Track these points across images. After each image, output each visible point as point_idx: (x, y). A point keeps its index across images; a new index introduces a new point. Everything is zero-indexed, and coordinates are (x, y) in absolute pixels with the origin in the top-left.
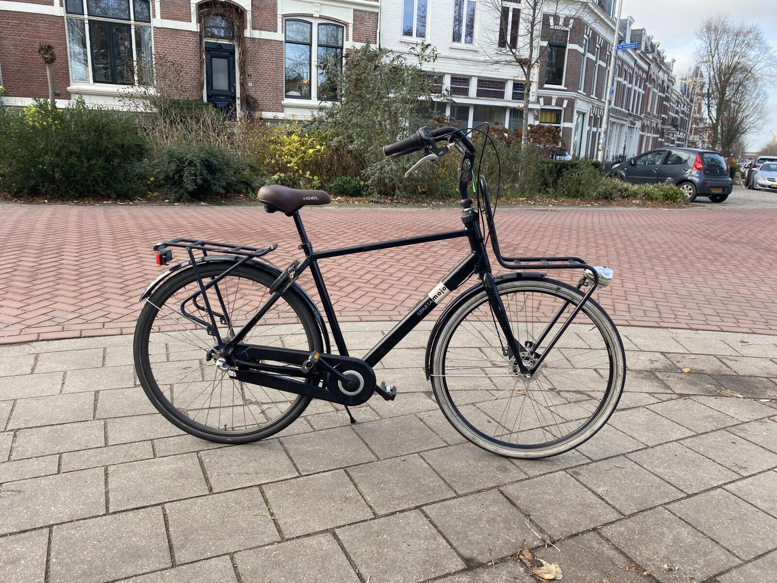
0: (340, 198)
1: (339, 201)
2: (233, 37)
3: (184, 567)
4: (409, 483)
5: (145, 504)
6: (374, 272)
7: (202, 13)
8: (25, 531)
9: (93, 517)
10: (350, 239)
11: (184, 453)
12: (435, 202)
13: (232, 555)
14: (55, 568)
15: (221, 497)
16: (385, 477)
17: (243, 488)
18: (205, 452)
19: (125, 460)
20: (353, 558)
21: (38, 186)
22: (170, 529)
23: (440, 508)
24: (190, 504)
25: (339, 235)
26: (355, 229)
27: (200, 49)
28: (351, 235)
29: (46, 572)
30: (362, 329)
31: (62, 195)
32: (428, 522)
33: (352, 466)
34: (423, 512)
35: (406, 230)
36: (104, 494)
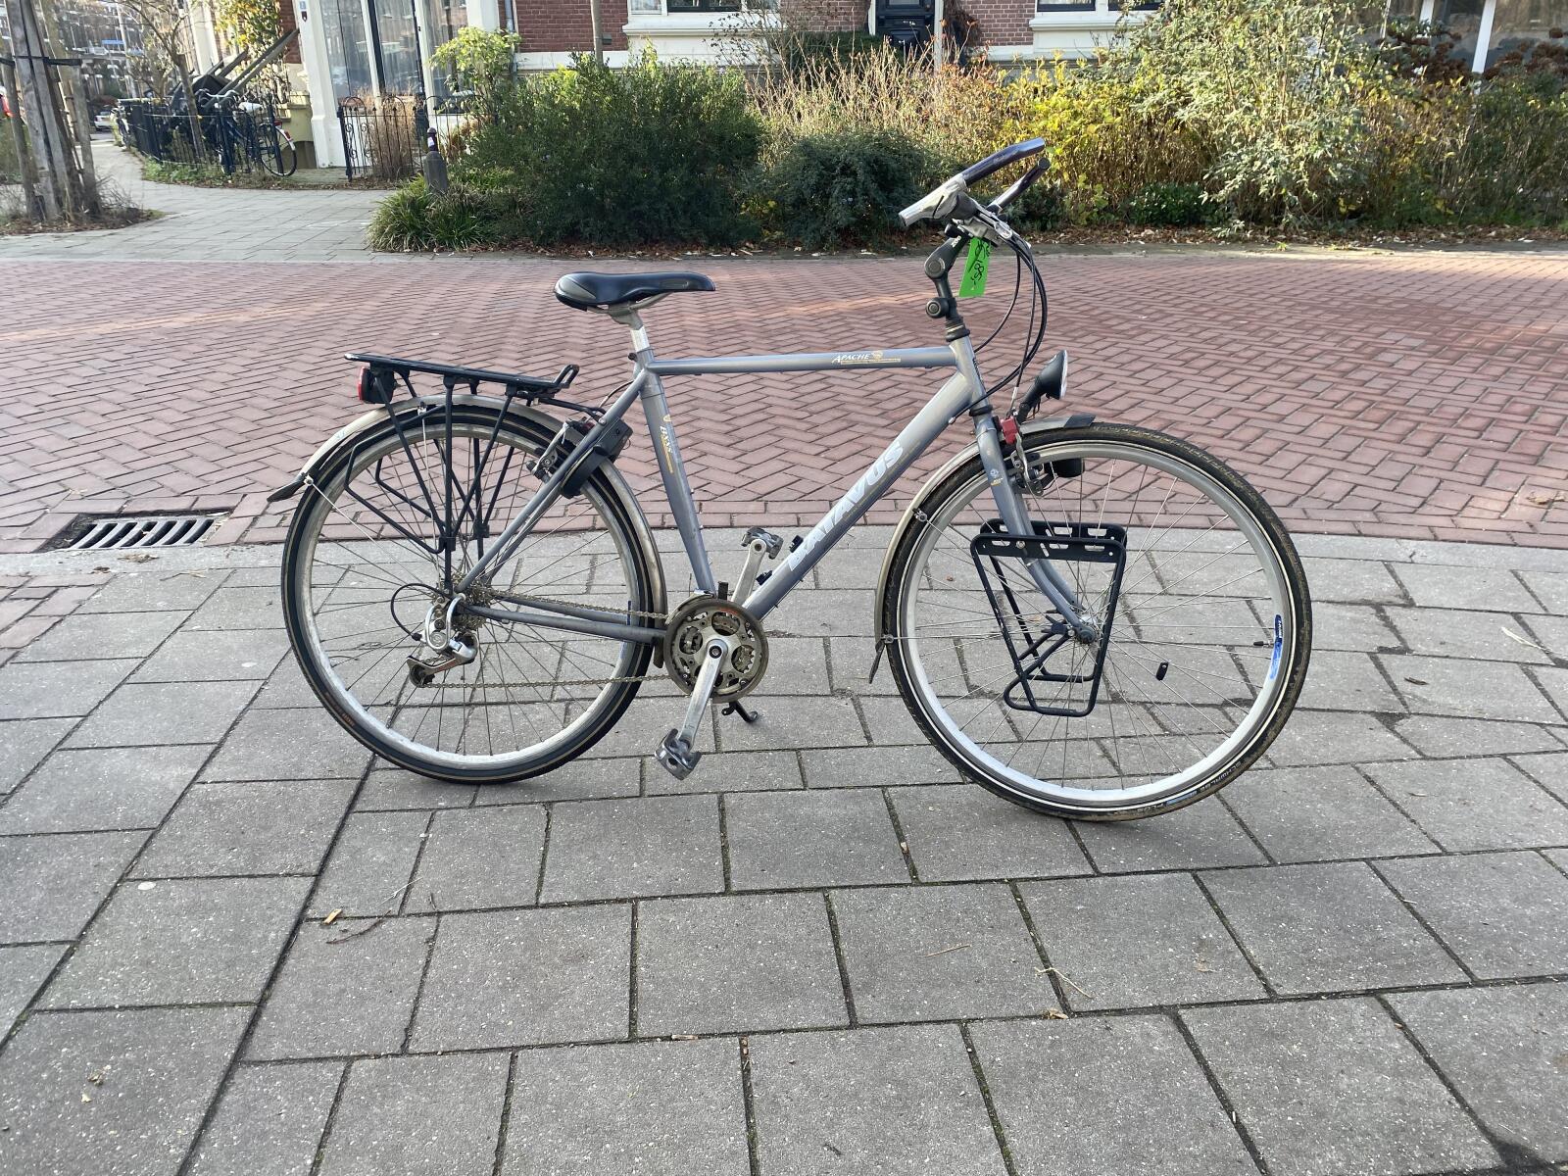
0: (1150, 232)
1: (1147, 239)
3: (874, 1032)
4: (1347, 931)
5: (793, 885)
6: (1241, 412)
8: (592, 903)
9: (703, 895)
10: (1178, 330)
11: (859, 787)
12: (1381, 236)
13: (963, 1025)
14: (645, 987)
15: (935, 895)
16: (1288, 905)
17: (976, 882)
18: (898, 789)
19: (752, 787)
20: (1224, 1086)
21: (578, 223)
22: (843, 946)
23: (1428, 1005)
24: (875, 898)
25: (1155, 320)
26: (1191, 305)
28: (1183, 320)
29: (632, 991)
30: (1216, 547)
31: (616, 240)
32: (1399, 1034)
33: (1209, 869)
34: (1387, 1007)
35: (1314, 307)
36: (719, 851)
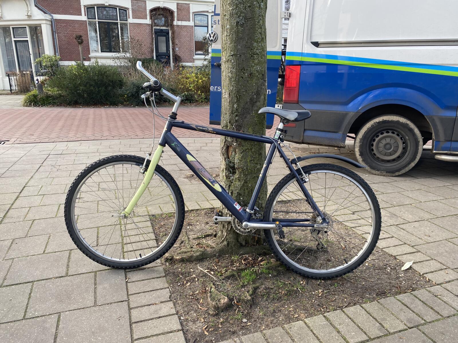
2: (168, 25)
7: (152, 14)
21: (78, 100)
27: (152, 32)
